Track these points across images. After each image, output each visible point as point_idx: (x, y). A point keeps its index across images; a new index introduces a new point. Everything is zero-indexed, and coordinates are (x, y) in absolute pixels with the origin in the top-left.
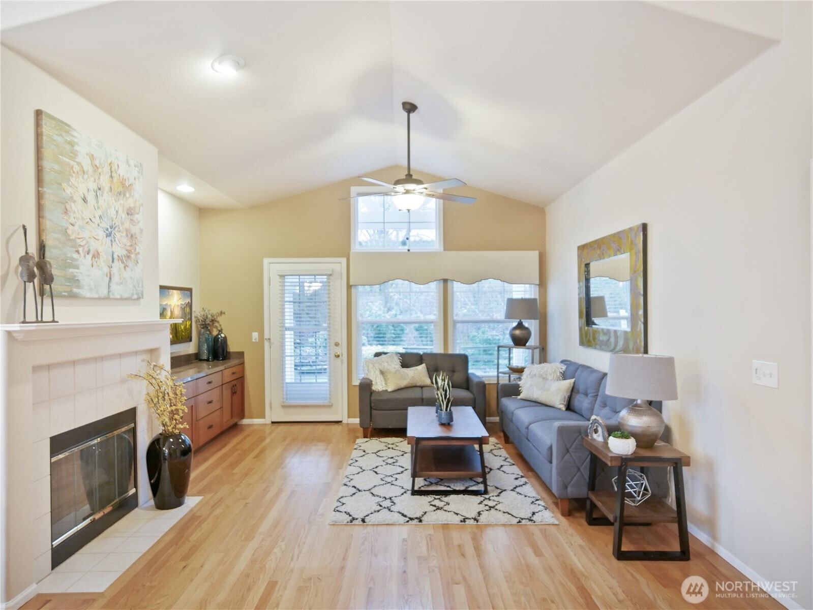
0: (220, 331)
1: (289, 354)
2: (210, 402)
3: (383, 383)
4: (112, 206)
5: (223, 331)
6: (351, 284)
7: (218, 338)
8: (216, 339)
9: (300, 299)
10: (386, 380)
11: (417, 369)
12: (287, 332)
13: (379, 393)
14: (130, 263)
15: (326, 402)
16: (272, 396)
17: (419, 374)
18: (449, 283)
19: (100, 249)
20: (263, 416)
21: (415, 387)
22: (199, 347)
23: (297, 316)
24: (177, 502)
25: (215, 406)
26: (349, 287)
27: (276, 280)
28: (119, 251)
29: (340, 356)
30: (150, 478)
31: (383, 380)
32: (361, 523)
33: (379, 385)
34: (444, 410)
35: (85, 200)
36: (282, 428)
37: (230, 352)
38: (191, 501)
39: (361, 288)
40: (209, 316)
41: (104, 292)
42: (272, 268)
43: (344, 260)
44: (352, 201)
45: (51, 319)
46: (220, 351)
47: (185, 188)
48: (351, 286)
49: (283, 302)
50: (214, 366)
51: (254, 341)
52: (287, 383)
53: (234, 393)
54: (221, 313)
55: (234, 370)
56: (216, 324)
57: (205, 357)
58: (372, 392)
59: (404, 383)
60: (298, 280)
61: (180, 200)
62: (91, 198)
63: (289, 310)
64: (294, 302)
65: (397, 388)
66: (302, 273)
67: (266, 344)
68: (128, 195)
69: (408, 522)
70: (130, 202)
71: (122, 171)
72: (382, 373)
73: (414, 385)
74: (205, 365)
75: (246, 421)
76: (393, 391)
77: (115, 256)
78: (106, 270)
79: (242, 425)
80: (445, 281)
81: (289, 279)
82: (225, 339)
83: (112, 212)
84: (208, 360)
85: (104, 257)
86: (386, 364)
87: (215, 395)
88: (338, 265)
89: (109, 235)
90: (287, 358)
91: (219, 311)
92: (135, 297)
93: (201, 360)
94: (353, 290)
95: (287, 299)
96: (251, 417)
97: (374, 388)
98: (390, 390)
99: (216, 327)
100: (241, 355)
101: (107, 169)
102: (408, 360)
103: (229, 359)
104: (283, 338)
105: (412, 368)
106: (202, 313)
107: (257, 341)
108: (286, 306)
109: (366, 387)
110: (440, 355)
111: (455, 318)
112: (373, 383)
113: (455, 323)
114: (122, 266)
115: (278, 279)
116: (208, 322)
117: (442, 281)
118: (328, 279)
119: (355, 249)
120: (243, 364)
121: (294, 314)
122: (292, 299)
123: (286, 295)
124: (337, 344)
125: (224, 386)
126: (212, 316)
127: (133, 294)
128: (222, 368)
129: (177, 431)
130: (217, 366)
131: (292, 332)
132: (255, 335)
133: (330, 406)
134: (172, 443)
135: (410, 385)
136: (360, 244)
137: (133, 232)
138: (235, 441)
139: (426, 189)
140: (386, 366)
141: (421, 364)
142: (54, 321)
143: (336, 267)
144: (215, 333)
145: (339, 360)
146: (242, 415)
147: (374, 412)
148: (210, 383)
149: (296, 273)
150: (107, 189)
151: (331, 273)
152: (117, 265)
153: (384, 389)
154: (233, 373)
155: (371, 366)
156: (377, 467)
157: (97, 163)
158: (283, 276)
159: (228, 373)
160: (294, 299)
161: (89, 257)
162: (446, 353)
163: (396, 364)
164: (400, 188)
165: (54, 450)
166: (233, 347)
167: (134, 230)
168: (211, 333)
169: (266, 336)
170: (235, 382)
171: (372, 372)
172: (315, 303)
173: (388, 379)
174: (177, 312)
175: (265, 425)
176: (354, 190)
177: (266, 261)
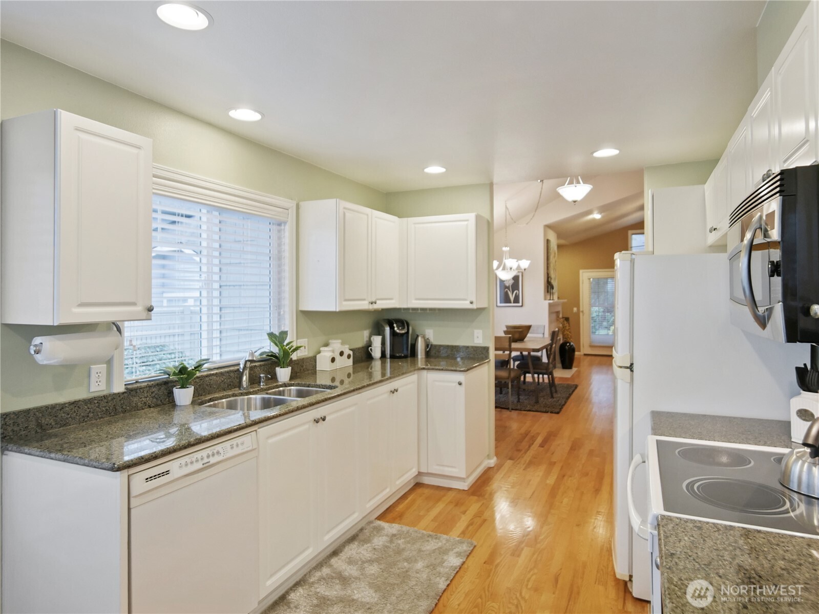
12: (592, 308)
16: (584, 341)
27: (586, 281)
36: (589, 358)
38: (575, 369)
42: (584, 274)
44: (629, 237)
49: (590, 292)
51: (574, 312)
66: (600, 277)
67: (581, 314)
104: (590, 310)
107: (576, 312)
108: (592, 295)
115: (588, 281)
132: (575, 309)
149: (597, 277)
158: (590, 279)
169: (581, 310)
175: (581, 355)
176: (630, 232)
177: (581, 271)
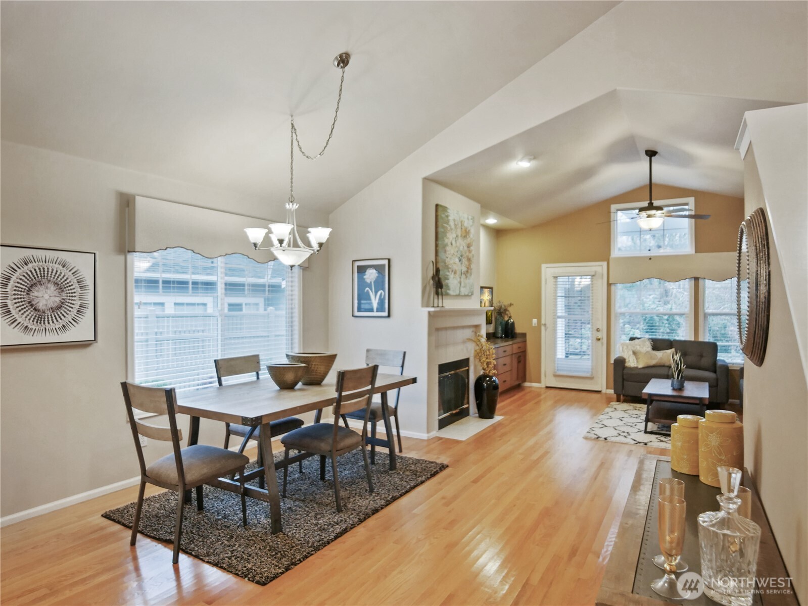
0: (510, 318)
1: (561, 336)
2: (505, 365)
3: (636, 361)
4: (462, 244)
5: (512, 317)
6: (610, 282)
7: (508, 323)
8: (507, 322)
9: (569, 294)
10: (637, 359)
11: (666, 352)
12: (559, 320)
13: (631, 368)
14: (468, 275)
15: (588, 375)
16: (546, 368)
17: (668, 356)
18: (701, 281)
19: (457, 269)
20: (539, 381)
21: (664, 366)
22: (496, 328)
23: (568, 308)
24: (490, 416)
25: (508, 368)
26: (609, 285)
27: (551, 281)
28: (464, 269)
29: (601, 340)
30: (477, 400)
31: (635, 359)
32: (604, 440)
33: (631, 362)
34: (676, 378)
35: (452, 244)
36: (553, 391)
37: (516, 333)
38: (497, 418)
39: (620, 286)
40: (503, 307)
41: (457, 292)
42: (548, 271)
43: (605, 264)
44: (612, 215)
45: (437, 306)
46: (510, 331)
47: (492, 221)
48: (611, 284)
49: (556, 298)
50: (505, 342)
51: (534, 325)
52: (558, 359)
53: (519, 362)
54: (511, 305)
55: (520, 345)
56: (507, 312)
57: (500, 335)
58: (624, 367)
59: (653, 362)
60: (567, 280)
61: (487, 228)
62: (454, 243)
63: (561, 303)
64: (565, 297)
65: (646, 365)
66: (570, 275)
67: (543, 328)
68: (468, 236)
69: (637, 443)
70: (468, 240)
71: (466, 224)
72: (634, 353)
73: (663, 364)
74: (499, 340)
75: (527, 384)
76: (643, 368)
77: (463, 272)
78: (459, 280)
79: (524, 387)
80: (696, 279)
81: (560, 279)
82: (513, 323)
83: (461, 248)
84: (501, 337)
85: (458, 273)
86: (638, 347)
87: (507, 360)
88: (600, 267)
89: (460, 261)
90: (558, 339)
91: (509, 303)
92: (470, 294)
93: (498, 338)
94: (613, 287)
95: (559, 294)
96: (531, 382)
97: (627, 364)
98: (640, 366)
99: (507, 315)
100: (524, 335)
101: (460, 225)
102: (658, 345)
103: (516, 338)
104: (555, 324)
105: (662, 351)
106: (498, 304)
107: (536, 325)
108: (558, 300)
109: (620, 363)
110: (690, 342)
111: (707, 311)
112: (627, 361)
113: (706, 316)
114: (465, 277)
115: (553, 280)
116: (502, 311)
117: (693, 279)
118: (592, 279)
119: (615, 253)
120: (525, 341)
121: (565, 306)
122: (563, 295)
123: (558, 291)
124: (598, 330)
125: (513, 355)
126: (505, 306)
127: (469, 293)
128: (510, 343)
129: (491, 374)
130: (508, 341)
131: (564, 320)
132: (535, 321)
133: (591, 378)
134: (488, 381)
135: (658, 364)
136: (620, 249)
137: (469, 257)
138: (520, 394)
139: (663, 213)
140: (638, 349)
141: (671, 348)
142: (442, 307)
143: (599, 269)
144: (506, 318)
145: (599, 342)
146: (524, 380)
147: (626, 383)
148: (505, 351)
149: (567, 275)
150: (460, 235)
151: (593, 274)
152: (463, 276)
153: (636, 366)
154: (519, 348)
155: (625, 347)
156: (623, 418)
157: (456, 223)
158: (556, 277)
159: (515, 346)
160: (566, 294)
161: (453, 273)
162: (696, 340)
163: (648, 347)
164: (644, 214)
165: (440, 372)
166: (518, 329)
167: (470, 255)
168: (504, 318)
169: (543, 322)
170: (520, 354)
171: (626, 352)
172: (581, 297)
173: (639, 358)
174: (487, 304)
175: (541, 388)
176: (614, 207)
177: (544, 266)
